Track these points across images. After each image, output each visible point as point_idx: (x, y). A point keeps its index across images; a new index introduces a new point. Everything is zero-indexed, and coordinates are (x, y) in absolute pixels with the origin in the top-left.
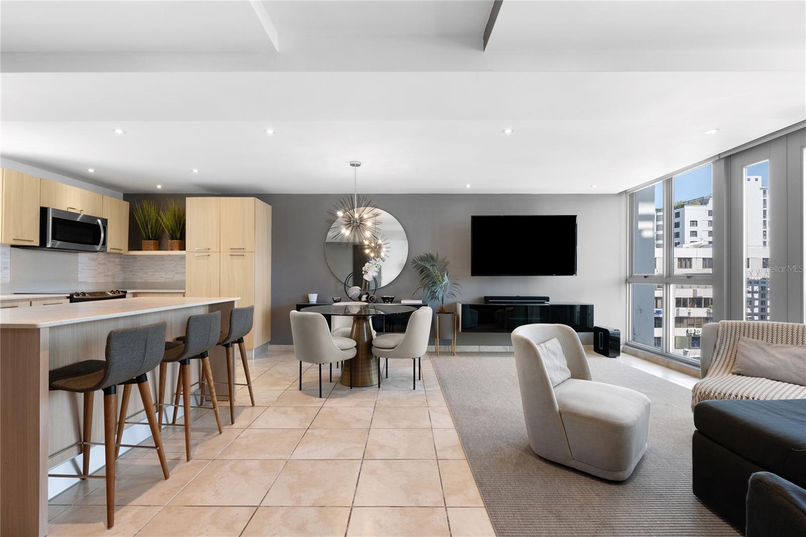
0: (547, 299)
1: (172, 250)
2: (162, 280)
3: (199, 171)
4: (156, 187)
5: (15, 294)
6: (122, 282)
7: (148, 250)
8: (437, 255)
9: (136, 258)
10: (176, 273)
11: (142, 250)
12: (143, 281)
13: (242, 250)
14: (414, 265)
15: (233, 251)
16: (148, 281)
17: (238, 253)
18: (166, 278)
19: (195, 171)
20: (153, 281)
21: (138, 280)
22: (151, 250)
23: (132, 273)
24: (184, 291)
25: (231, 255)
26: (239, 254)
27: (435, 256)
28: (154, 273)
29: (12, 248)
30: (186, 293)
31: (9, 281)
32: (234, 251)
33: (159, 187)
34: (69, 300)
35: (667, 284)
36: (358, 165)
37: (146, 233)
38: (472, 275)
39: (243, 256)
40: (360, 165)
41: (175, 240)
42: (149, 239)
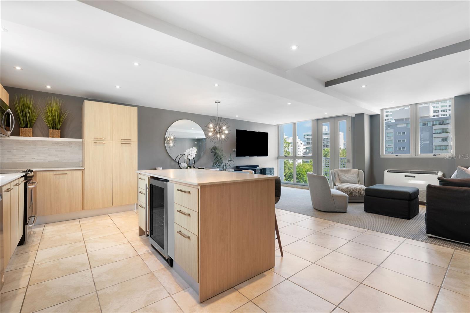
0: (258, 166)
3: (120, 87)
4: (46, 87)
8: (218, 147)
9: (3, 142)
10: (49, 155)
11: (19, 135)
12: (11, 162)
13: (129, 141)
14: (211, 152)
15: (122, 140)
17: (125, 142)
18: (37, 160)
19: (118, 87)
22: (30, 136)
24: (84, 168)
25: (121, 143)
26: (127, 143)
27: (217, 147)
28: (23, 155)
32: (124, 140)
33: (49, 87)
34: (24, 177)
35: (295, 159)
36: (219, 102)
37: (24, 122)
38: (236, 156)
39: (130, 145)
40: (220, 103)
41: (56, 130)
42: (26, 126)
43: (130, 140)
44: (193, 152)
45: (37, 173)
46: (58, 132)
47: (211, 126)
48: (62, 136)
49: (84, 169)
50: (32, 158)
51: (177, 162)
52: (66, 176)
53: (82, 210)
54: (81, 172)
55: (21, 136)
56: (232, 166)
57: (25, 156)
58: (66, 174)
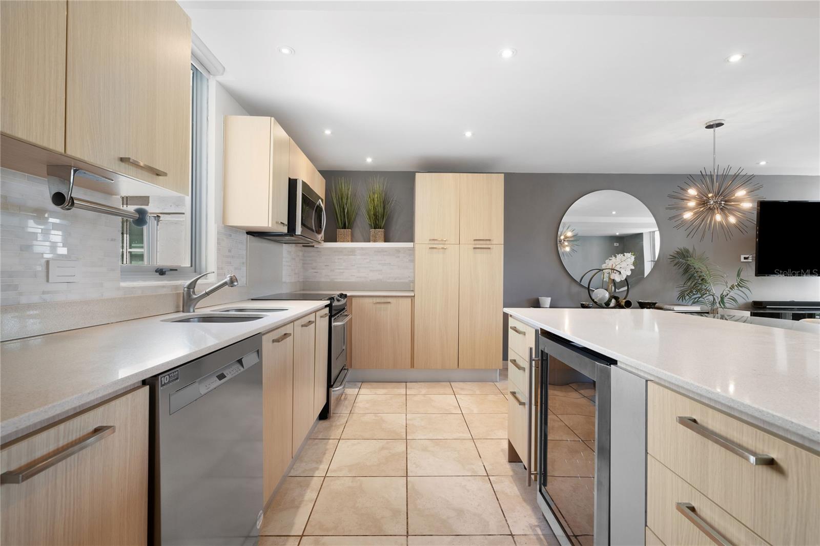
1: (375, 241)
2: (353, 279)
4: (365, 162)
5: (252, 300)
6: (303, 281)
7: (343, 241)
8: (694, 248)
9: (320, 252)
10: (371, 271)
11: (335, 241)
12: (329, 280)
13: (488, 242)
15: (476, 242)
16: (336, 280)
17: (481, 245)
18: (357, 277)
19: (468, 134)
20: (341, 280)
21: (323, 280)
22: (348, 242)
23: (315, 271)
24: (414, 294)
25: (474, 248)
26: (485, 246)
27: (691, 250)
28: (342, 271)
29: (248, 236)
30: (416, 296)
31: (245, 282)
32: (478, 242)
33: (369, 160)
34: (328, 308)
37: (341, 220)
38: (756, 275)
39: (488, 250)
40: (723, 124)
41: (379, 230)
42: (344, 227)
43: (490, 240)
44: (624, 265)
45: (353, 299)
46: (380, 232)
47: (692, 192)
48: (386, 240)
49: (414, 296)
50: (352, 276)
51: (585, 287)
52: (389, 306)
53: (411, 367)
54: (409, 300)
55: (338, 242)
56: (741, 301)
57: (343, 272)
58: (389, 302)
